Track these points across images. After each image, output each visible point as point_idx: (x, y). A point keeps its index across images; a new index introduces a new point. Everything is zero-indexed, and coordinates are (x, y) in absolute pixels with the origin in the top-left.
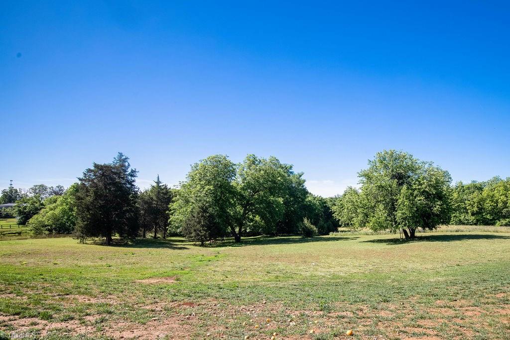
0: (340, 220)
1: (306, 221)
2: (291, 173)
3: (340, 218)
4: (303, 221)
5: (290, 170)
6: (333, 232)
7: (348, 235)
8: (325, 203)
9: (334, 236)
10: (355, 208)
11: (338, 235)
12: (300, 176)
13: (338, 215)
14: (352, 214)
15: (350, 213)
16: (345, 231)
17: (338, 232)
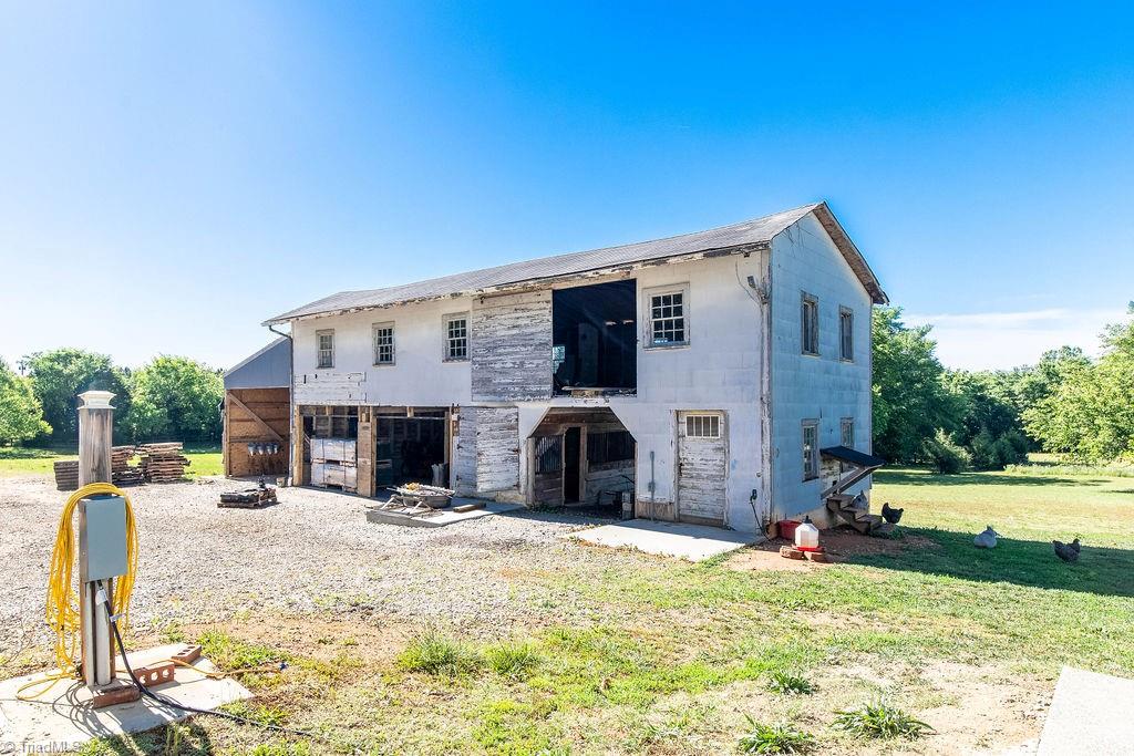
0: (1044, 440)
1: (941, 436)
2: (896, 325)
3: (1044, 436)
4: (933, 435)
5: (894, 321)
6: (1016, 463)
7: (1062, 472)
8: (982, 388)
9: (1018, 474)
10: (1088, 415)
11: (1034, 472)
12: (923, 334)
13: (1038, 428)
14: (1078, 427)
15: (1075, 424)
16: (1053, 464)
17: (1031, 464)
